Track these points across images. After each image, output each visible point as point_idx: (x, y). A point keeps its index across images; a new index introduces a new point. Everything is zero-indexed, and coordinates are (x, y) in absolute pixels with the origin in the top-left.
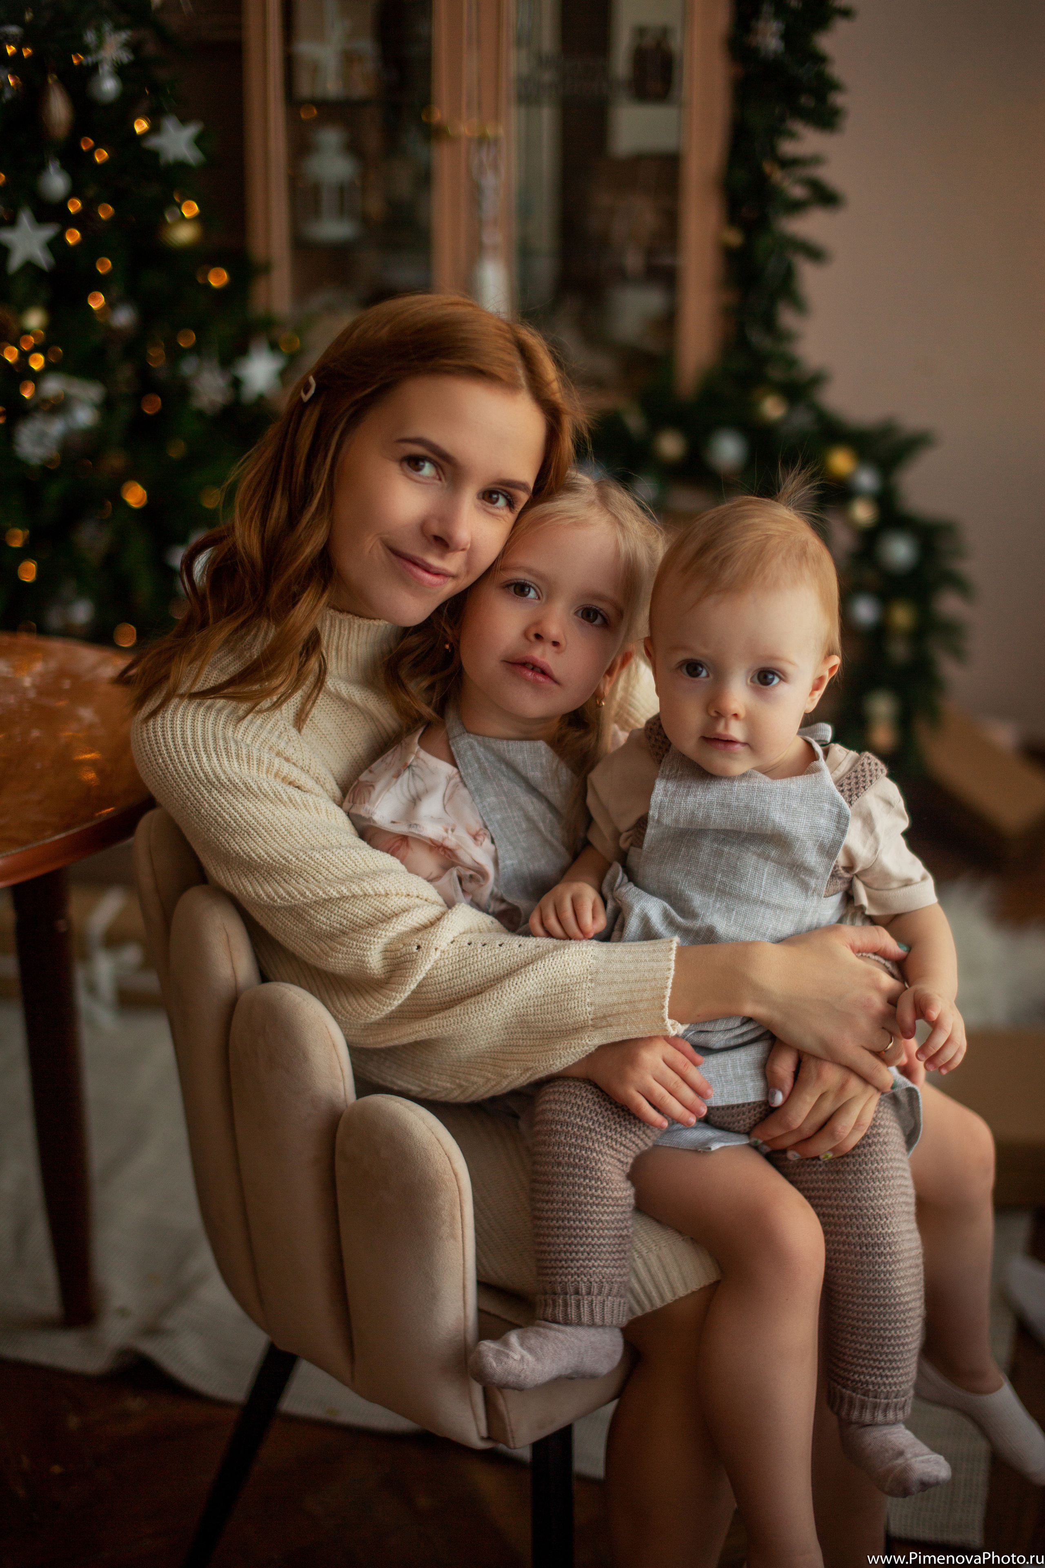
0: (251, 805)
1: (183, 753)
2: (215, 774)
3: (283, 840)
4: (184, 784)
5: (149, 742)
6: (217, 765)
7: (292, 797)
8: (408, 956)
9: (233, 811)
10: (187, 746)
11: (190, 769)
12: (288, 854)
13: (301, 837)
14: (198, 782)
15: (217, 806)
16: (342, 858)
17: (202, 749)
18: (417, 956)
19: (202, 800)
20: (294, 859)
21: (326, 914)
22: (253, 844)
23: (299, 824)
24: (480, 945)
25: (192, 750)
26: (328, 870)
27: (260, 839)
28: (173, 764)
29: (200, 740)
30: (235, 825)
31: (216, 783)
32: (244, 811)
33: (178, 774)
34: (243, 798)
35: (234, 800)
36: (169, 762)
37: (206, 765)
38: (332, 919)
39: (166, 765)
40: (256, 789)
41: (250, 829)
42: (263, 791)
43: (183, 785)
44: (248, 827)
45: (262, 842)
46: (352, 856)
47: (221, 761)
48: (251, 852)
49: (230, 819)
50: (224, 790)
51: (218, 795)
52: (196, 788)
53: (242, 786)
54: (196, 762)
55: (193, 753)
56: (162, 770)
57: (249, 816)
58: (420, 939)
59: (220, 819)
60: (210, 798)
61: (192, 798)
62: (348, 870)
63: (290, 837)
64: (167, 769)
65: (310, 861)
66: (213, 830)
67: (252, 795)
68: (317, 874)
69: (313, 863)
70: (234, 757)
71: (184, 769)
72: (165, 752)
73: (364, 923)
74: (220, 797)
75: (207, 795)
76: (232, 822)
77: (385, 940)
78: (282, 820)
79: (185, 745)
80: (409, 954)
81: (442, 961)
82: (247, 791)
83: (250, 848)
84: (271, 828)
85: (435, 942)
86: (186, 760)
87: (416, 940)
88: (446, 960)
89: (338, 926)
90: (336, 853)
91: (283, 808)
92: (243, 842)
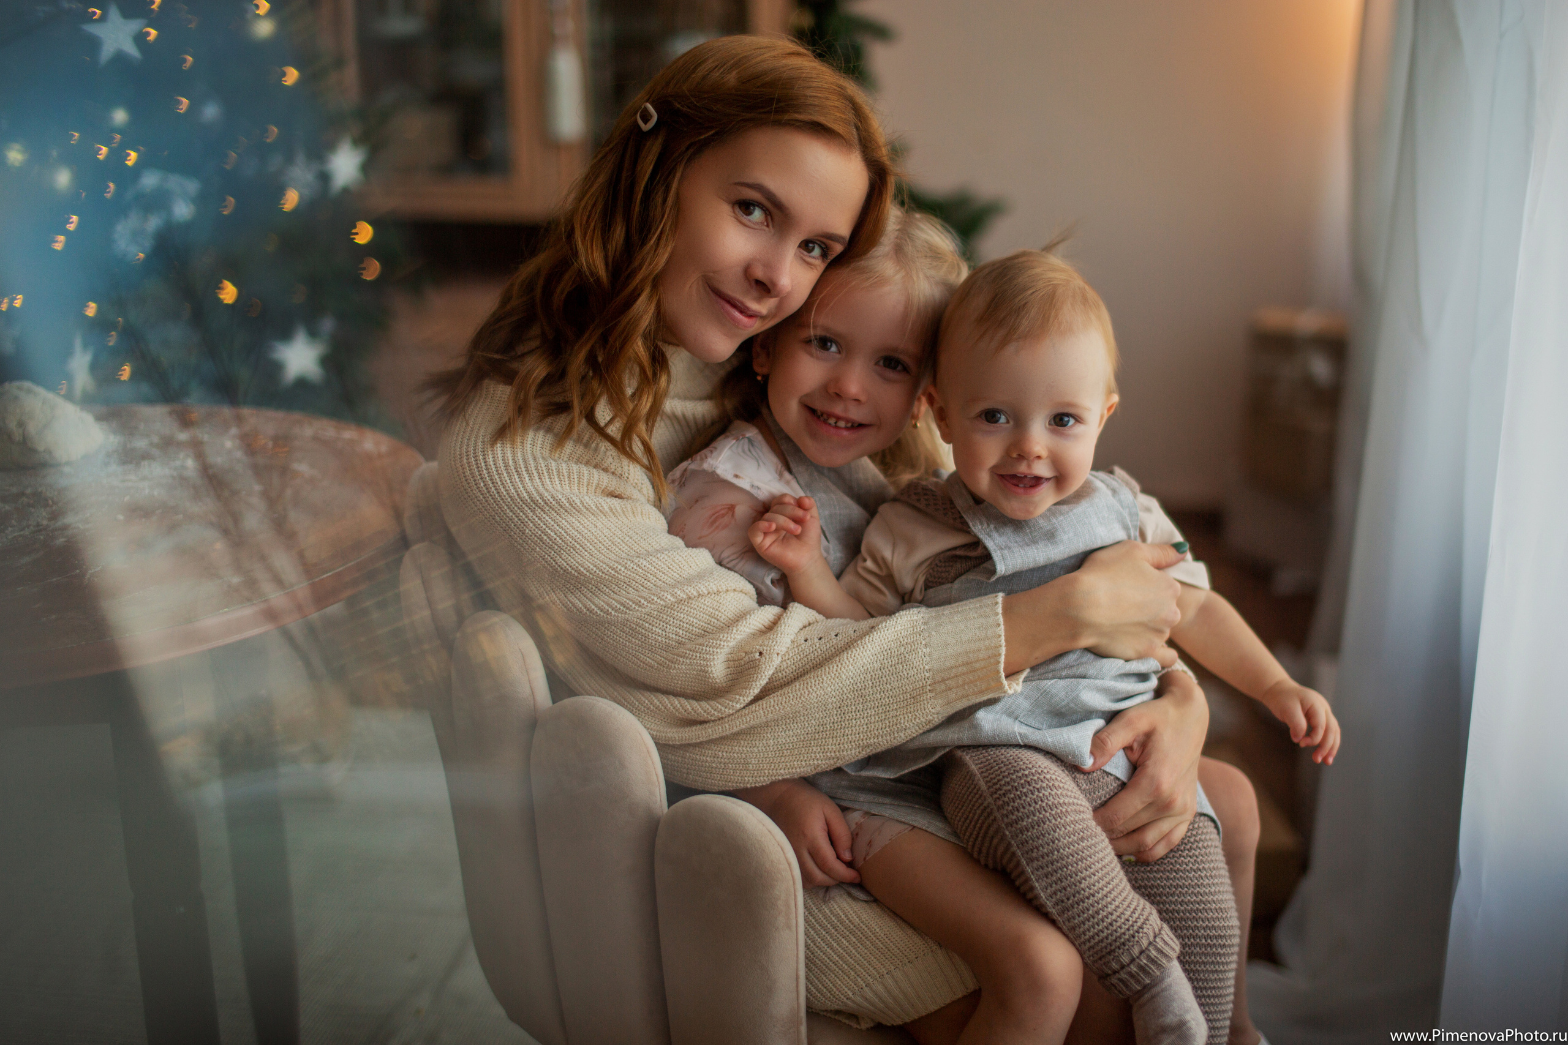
0: (574, 520)
1: (505, 475)
2: (538, 492)
3: (608, 551)
4: (507, 505)
5: (469, 467)
6: (540, 484)
7: (612, 506)
8: (751, 663)
9: (558, 528)
10: (508, 467)
11: (513, 491)
12: (616, 565)
13: (624, 545)
14: (521, 503)
15: (542, 524)
16: (667, 563)
17: (523, 469)
18: (759, 662)
19: (526, 520)
20: (623, 569)
21: (661, 626)
22: (579, 559)
23: (620, 532)
24: (816, 640)
25: (514, 471)
26: (655, 576)
27: (586, 553)
28: (494, 486)
29: (521, 461)
30: (560, 541)
31: (540, 501)
32: (568, 526)
33: (500, 496)
34: (566, 514)
35: (558, 517)
36: (491, 485)
37: (529, 484)
38: (667, 630)
39: (487, 489)
40: (579, 504)
41: (576, 544)
42: (585, 504)
43: (506, 507)
44: (573, 542)
45: (588, 555)
46: (675, 559)
47: (543, 480)
48: (580, 567)
49: (555, 536)
50: (547, 508)
51: (542, 513)
52: (519, 508)
53: (565, 502)
54: (519, 483)
55: (515, 474)
56: (482, 494)
57: (573, 531)
58: (761, 646)
59: (545, 538)
60: (534, 517)
61: (516, 519)
62: (675, 574)
63: (614, 547)
64: (489, 492)
65: (638, 568)
66: (538, 549)
67: (574, 511)
68: (646, 582)
69: (641, 570)
70: (555, 474)
71: (506, 490)
72: (486, 475)
73: (700, 631)
74: (544, 516)
75: (531, 514)
76: (558, 539)
77: (726, 650)
78: (604, 531)
79: (506, 466)
80: (752, 661)
81: (785, 663)
82: (570, 507)
83: (578, 563)
84: (596, 541)
85: (776, 647)
86: (508, 481)
87: (757, 647)
88: (788, 661)
89: (674, 636)
90: (661, 558)
91: (604, 517)
92: (570, 558)
